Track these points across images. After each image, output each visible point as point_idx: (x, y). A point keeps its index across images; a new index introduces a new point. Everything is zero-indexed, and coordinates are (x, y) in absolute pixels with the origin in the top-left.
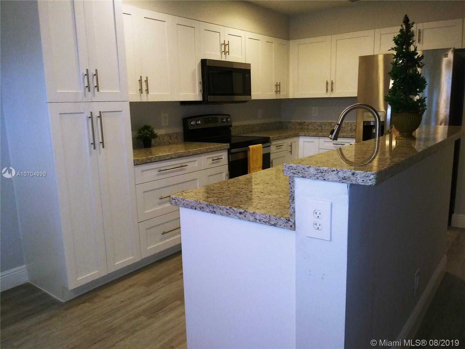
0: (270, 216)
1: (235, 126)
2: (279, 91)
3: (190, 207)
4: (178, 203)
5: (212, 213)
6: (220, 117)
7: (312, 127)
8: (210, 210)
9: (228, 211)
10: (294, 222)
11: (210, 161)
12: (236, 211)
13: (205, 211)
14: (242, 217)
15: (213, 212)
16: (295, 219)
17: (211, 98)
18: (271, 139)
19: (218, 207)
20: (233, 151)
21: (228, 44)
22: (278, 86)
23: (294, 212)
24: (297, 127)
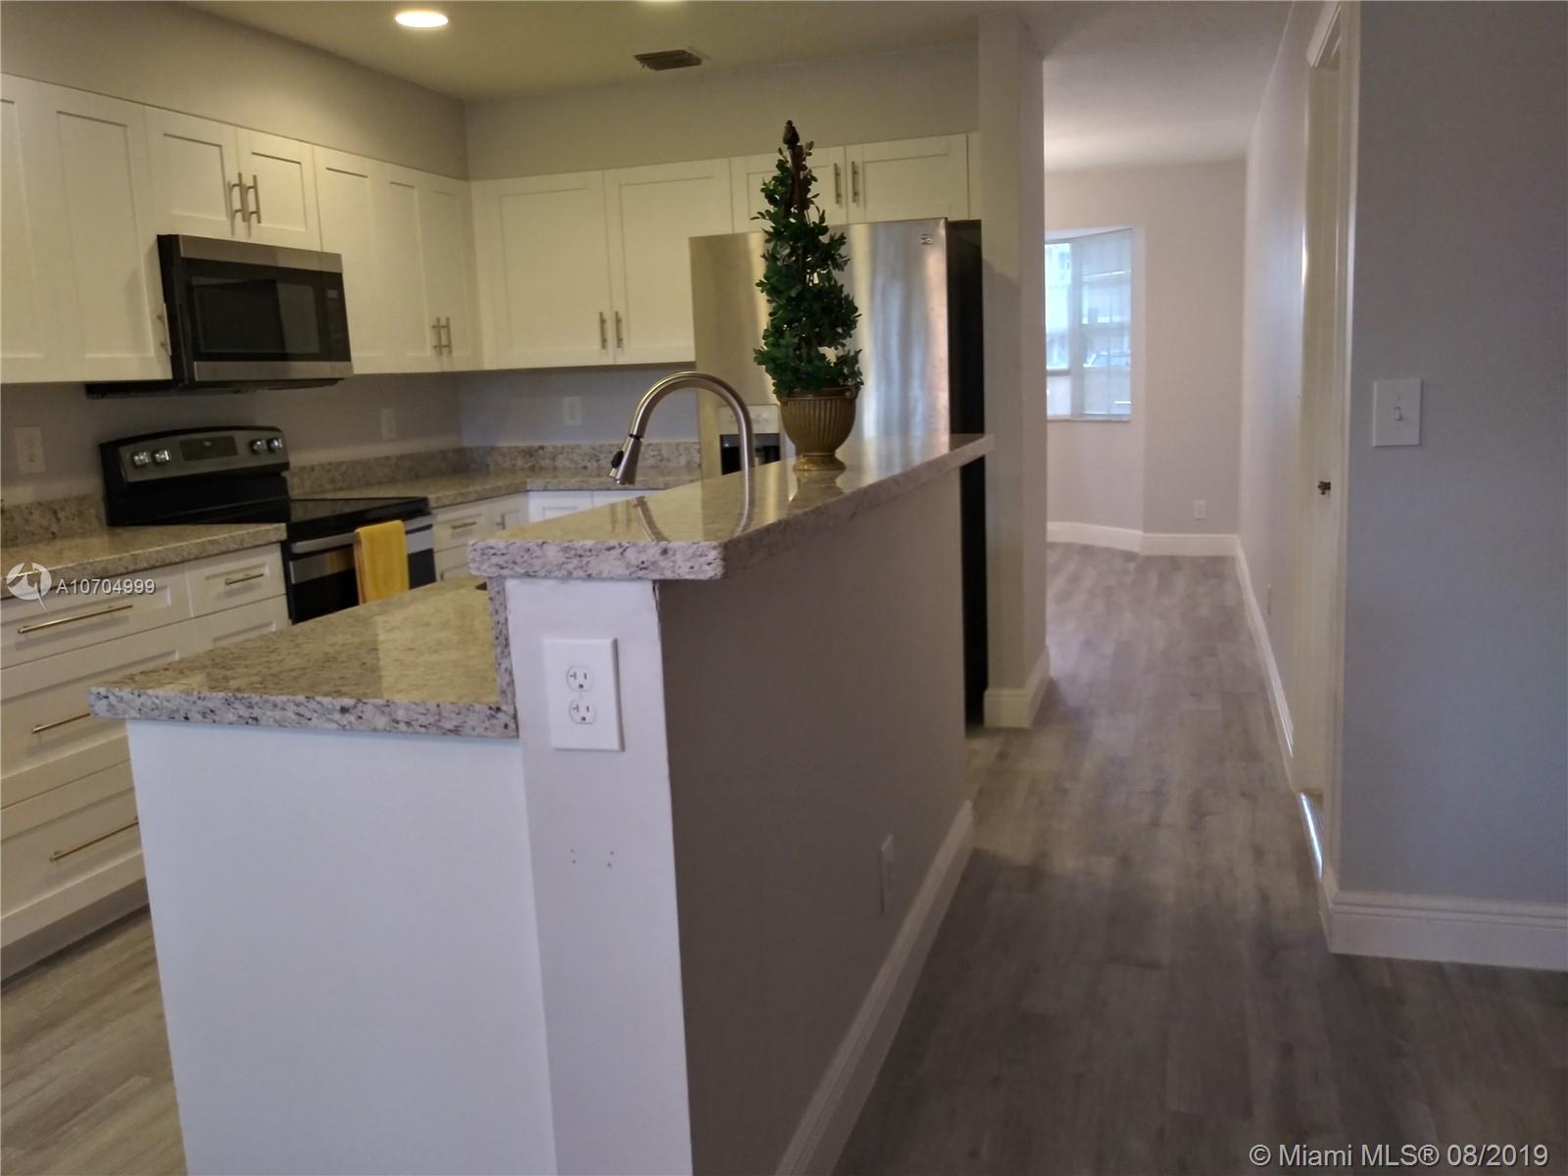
0: (438, 706)
1: (303, 469)
2: (449, 346)
3: (164, 717)
4: (121, 706)
5: (247, 723)
6: (241, 438)
7: (567, 463)
8: (240, 717)
9: (301, 710)
10: (512, 712)
11: (219, 586)
12: (330, 707)
13: (220, 722)
14: (350, 723)
15: (250, 721)
16: (514, 703)
17: (202, 370)
18: (432, 504)
19: (267, 701)
20: (300, 547)
21: (255, 187)
22: (441, 328)
23: (512, 682)
24: (520, 462)
